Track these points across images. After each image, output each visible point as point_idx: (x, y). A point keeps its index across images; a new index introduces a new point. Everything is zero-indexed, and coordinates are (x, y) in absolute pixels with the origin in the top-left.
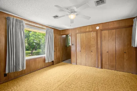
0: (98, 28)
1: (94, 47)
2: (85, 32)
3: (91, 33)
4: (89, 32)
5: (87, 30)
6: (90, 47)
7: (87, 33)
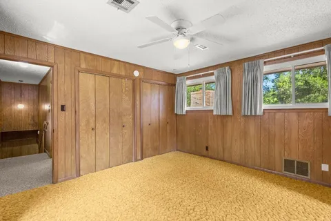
0: (136, 73)
1: (129, 115)
2: (110, 75)
3: (123, 80)
4: (119, 76)
5: (115, 71)
6: (120, 116)
7: (113, 79)
